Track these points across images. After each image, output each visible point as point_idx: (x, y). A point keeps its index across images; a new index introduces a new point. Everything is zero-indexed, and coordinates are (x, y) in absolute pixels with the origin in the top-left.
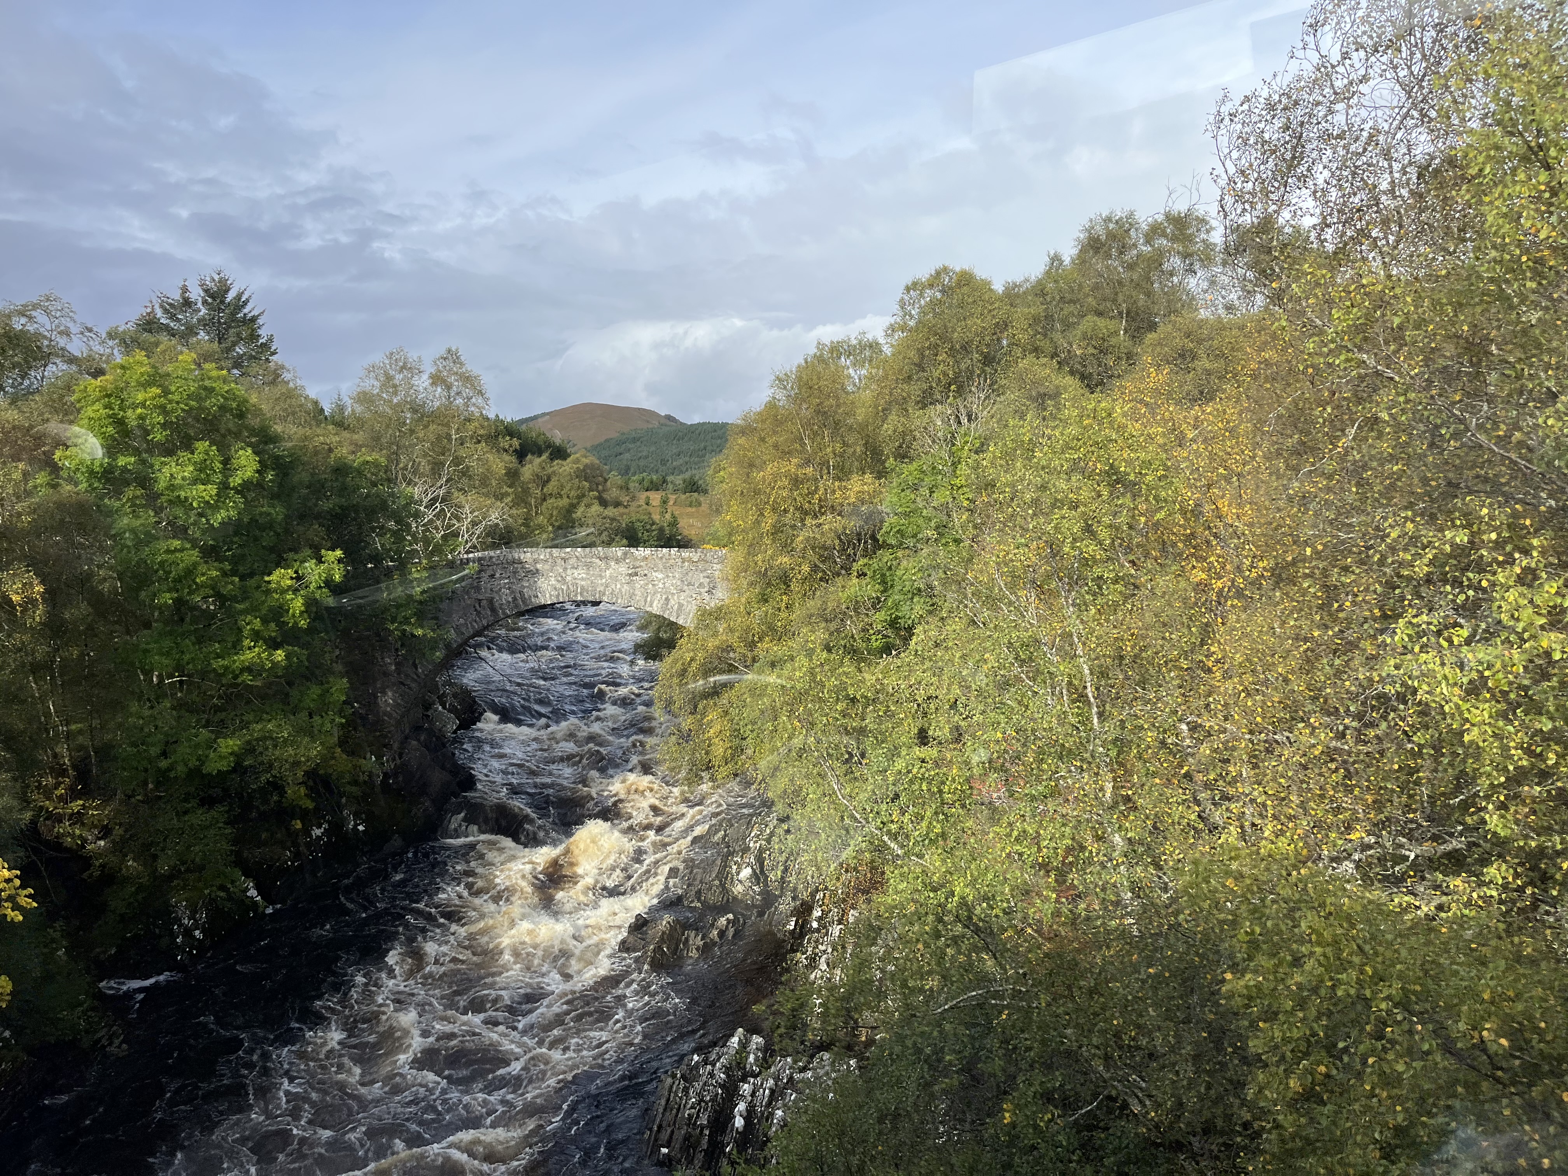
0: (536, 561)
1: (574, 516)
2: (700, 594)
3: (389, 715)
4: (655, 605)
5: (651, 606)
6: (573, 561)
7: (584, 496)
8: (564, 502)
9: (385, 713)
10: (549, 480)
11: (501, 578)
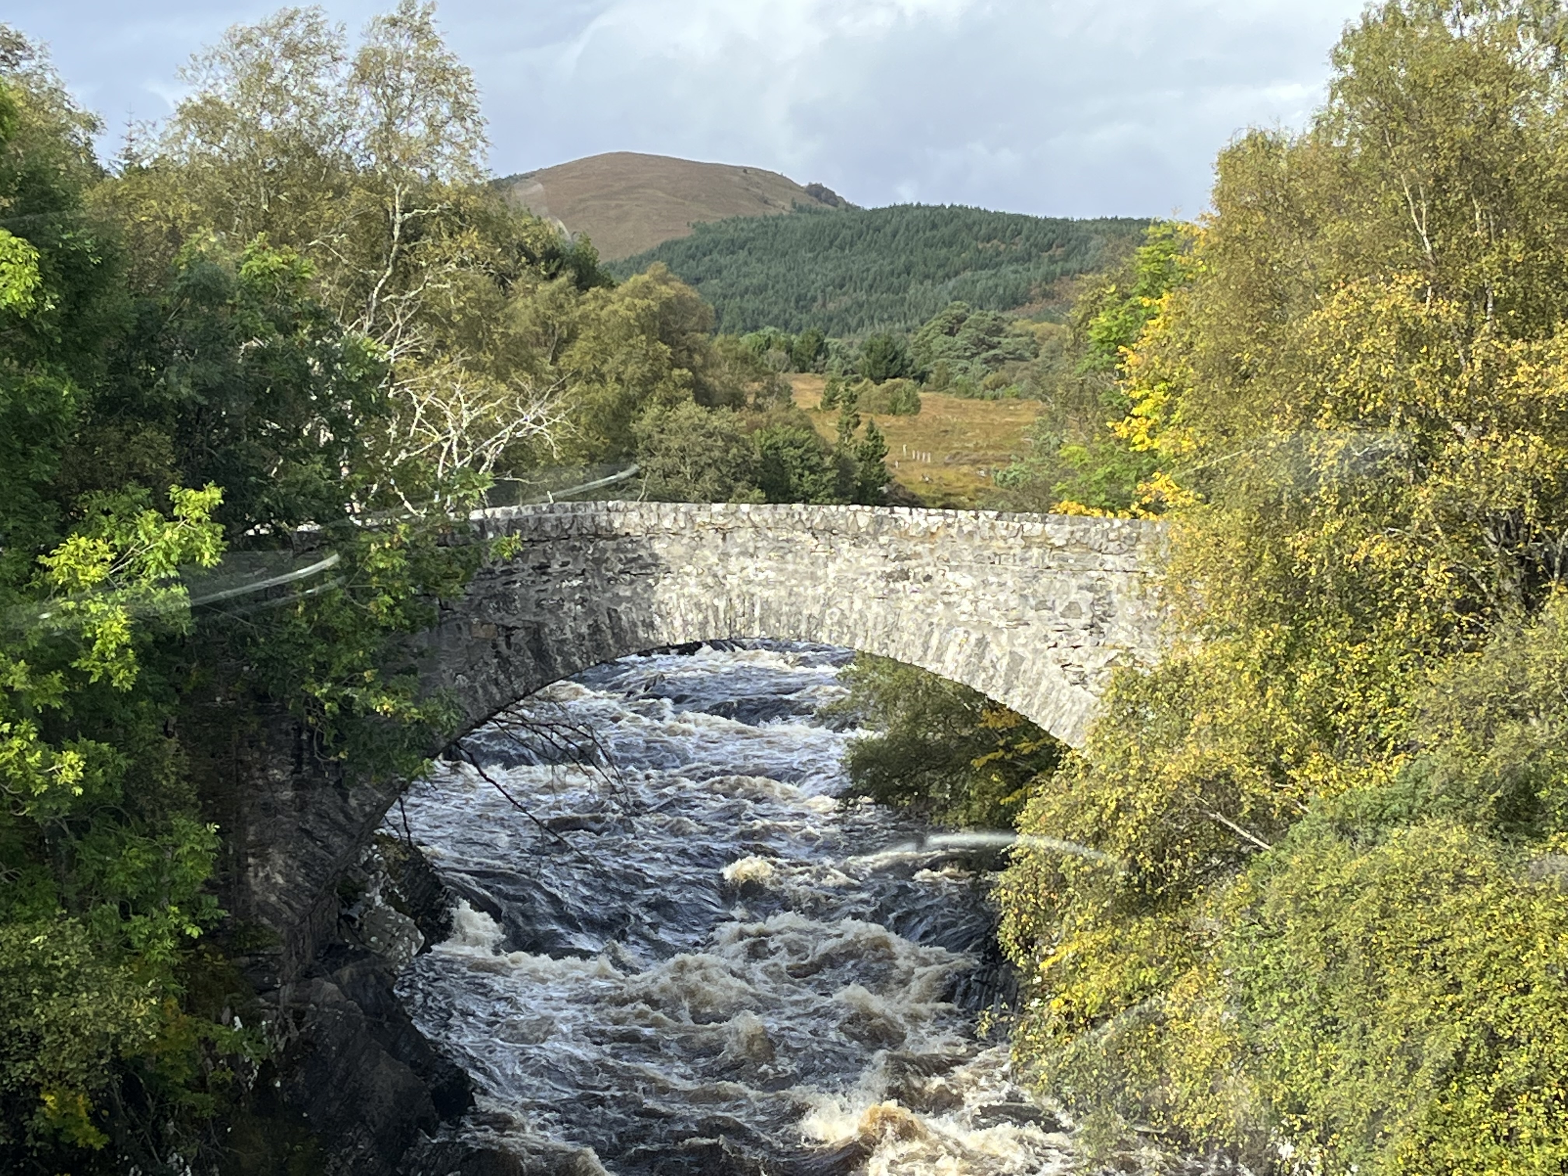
0: (652, 534)
1: (635, 427)
2: (1068, 631)
3: (275, 916)
4: (948, 657)
5: (939, 659)
6: (745, 536)
7: (657, 377)
8: (611, 392)
9: (263, 908)
10: (573, 336)
11: (565, 575)
